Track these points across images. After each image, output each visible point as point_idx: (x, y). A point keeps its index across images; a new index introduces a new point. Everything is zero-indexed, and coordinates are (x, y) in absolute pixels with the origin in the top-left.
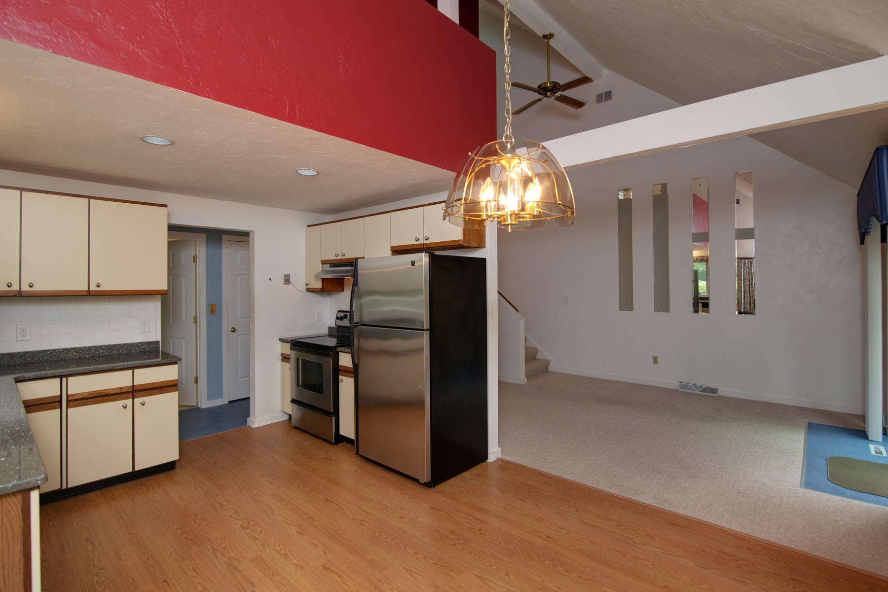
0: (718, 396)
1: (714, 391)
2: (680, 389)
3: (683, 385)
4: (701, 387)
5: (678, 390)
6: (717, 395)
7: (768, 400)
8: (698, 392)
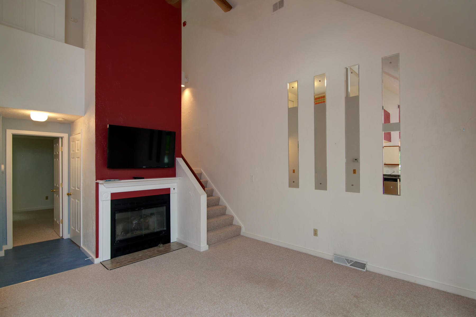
0: (367, 271)
1: (363, 266)
2: (334, 261)
3: (338, 257)
4: (351, 261)
5: (332, 261)
6: (365, 270)
7: (412, 280)
8: (348, 265)
